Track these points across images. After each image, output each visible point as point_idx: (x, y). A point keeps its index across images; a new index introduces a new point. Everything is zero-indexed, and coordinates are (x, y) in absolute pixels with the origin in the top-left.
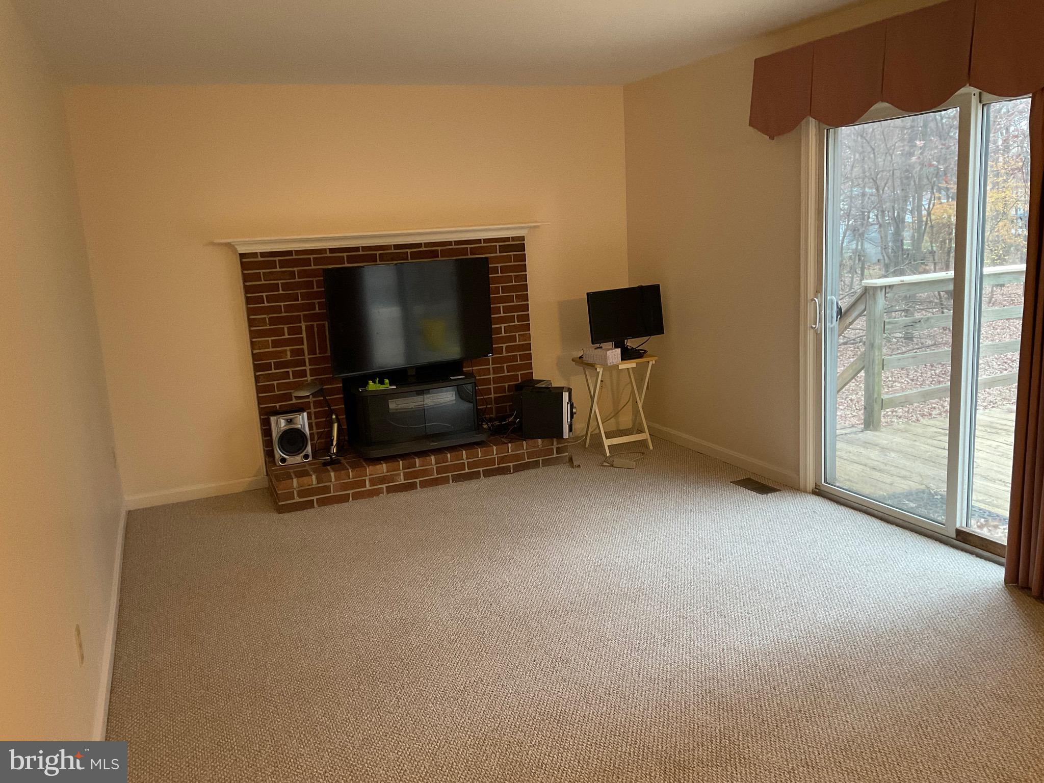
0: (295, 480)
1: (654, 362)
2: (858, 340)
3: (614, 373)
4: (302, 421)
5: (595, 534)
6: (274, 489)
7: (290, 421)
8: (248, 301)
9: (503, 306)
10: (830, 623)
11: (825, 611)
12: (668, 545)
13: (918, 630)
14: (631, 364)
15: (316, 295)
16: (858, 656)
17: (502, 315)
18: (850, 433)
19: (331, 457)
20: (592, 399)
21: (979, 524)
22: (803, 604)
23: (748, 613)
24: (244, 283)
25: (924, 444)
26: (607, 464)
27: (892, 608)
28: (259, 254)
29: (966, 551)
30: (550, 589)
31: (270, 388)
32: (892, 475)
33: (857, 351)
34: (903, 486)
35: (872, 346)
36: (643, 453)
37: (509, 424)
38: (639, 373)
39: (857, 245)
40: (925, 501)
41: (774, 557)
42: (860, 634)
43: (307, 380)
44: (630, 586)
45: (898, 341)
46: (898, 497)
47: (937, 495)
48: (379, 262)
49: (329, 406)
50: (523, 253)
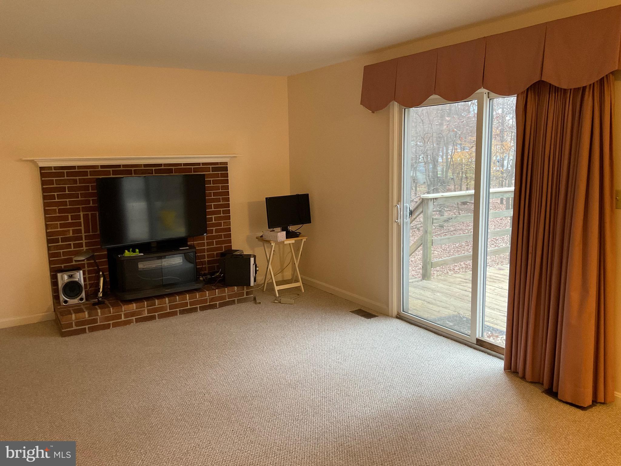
0: (73, 315)
1: (305, 240)
2: (415, 227)
3: (281, 246)
4: (79, 276)
5: (270, 346)
6: (60, 321)
7: (71, 277)
8: (45, 198)
9: (214, 204)
10: (410, 398)
11: (406, 390)
12: (314, 352)
13: (459, 400)
14: (292, 241)
15: (91, 195)
16: (426, 417)
17: (213, 209)
18: (415, 282)
19: (98, 299)
20: (268, 262)
21: (488, 335)
22: (394, 386)
23: (363, 393)
24: (42, 186)
25: (455, 288)
26: (277, 302)
27: (443, 386)
28: (53, 168)
29: (482, 351)
30: (242, 382)
31: (57, 255)
32: (439, 306)
33: (414, 233)
34: (446, 313)
35: (426, 232)
36: (299, 295)
37: (217, 277)
38: (296, 247)
39: (413, 174)
40: (458, 321)
41: (376, 357)
42: (427, 403)
43: (83, 250)
44: (292, 379)
45: (435, 228)
46: (443, 320)
47: (464, 318)
48: (133, 175)
49: (98, 266)
50: (227, 172)
